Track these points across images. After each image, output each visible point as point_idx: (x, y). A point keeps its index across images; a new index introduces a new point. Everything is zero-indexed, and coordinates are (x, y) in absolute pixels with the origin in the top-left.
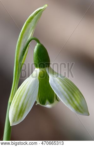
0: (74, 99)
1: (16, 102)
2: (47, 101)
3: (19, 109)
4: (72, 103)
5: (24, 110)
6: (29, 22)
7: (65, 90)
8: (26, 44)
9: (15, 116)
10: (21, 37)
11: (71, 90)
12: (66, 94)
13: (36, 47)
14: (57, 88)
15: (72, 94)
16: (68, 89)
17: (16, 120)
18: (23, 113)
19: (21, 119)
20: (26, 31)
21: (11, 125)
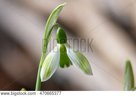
0: (83, 65)
1: (45, 66)
2: (65, 66)
3: (47, 71)
4: (82, 67)
5: (51, 72)
6: (54, 13)
7: (77, 59)
8: (51, 28)
9: (44, 75)
10: (48, 23)
11: (81, 59)
12: (78, 61)
13: (58, 30)
14: (72, 57)
15: (82, 61)
16: (79, 58)
17: (45, 78)
18: (50, 74)
19: (48, 77)
20: (52, 19)
21: (42, 81)
